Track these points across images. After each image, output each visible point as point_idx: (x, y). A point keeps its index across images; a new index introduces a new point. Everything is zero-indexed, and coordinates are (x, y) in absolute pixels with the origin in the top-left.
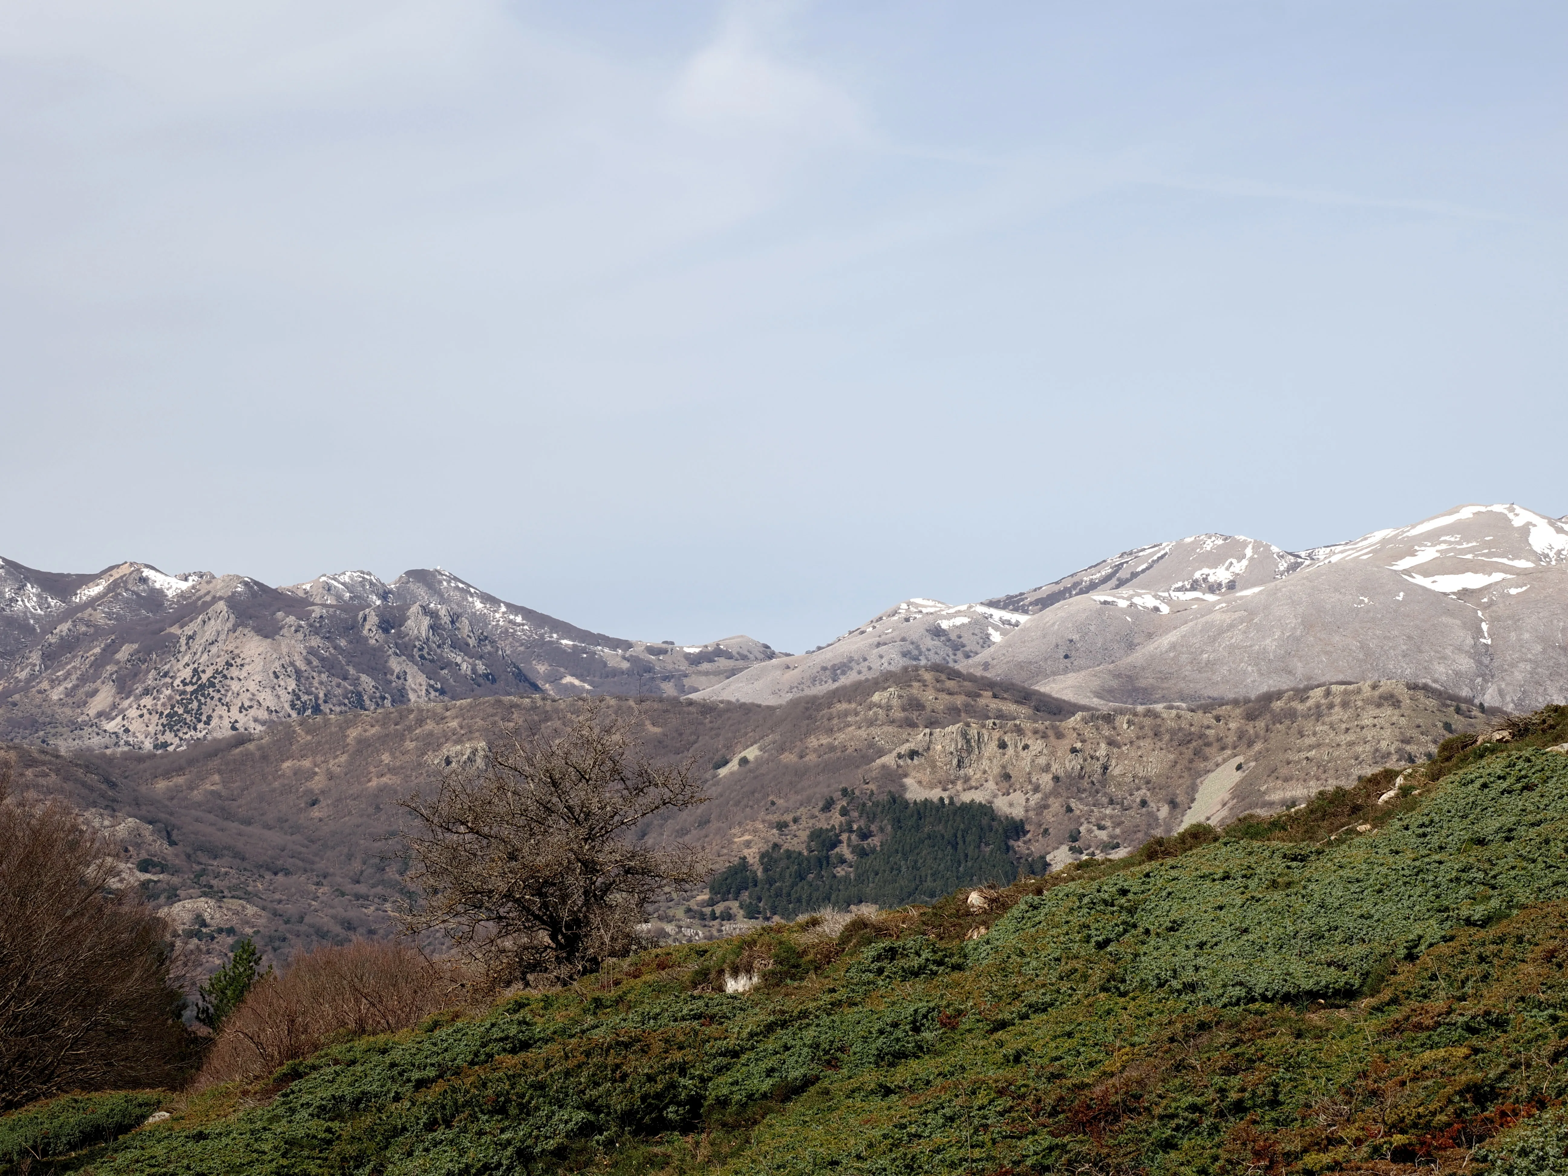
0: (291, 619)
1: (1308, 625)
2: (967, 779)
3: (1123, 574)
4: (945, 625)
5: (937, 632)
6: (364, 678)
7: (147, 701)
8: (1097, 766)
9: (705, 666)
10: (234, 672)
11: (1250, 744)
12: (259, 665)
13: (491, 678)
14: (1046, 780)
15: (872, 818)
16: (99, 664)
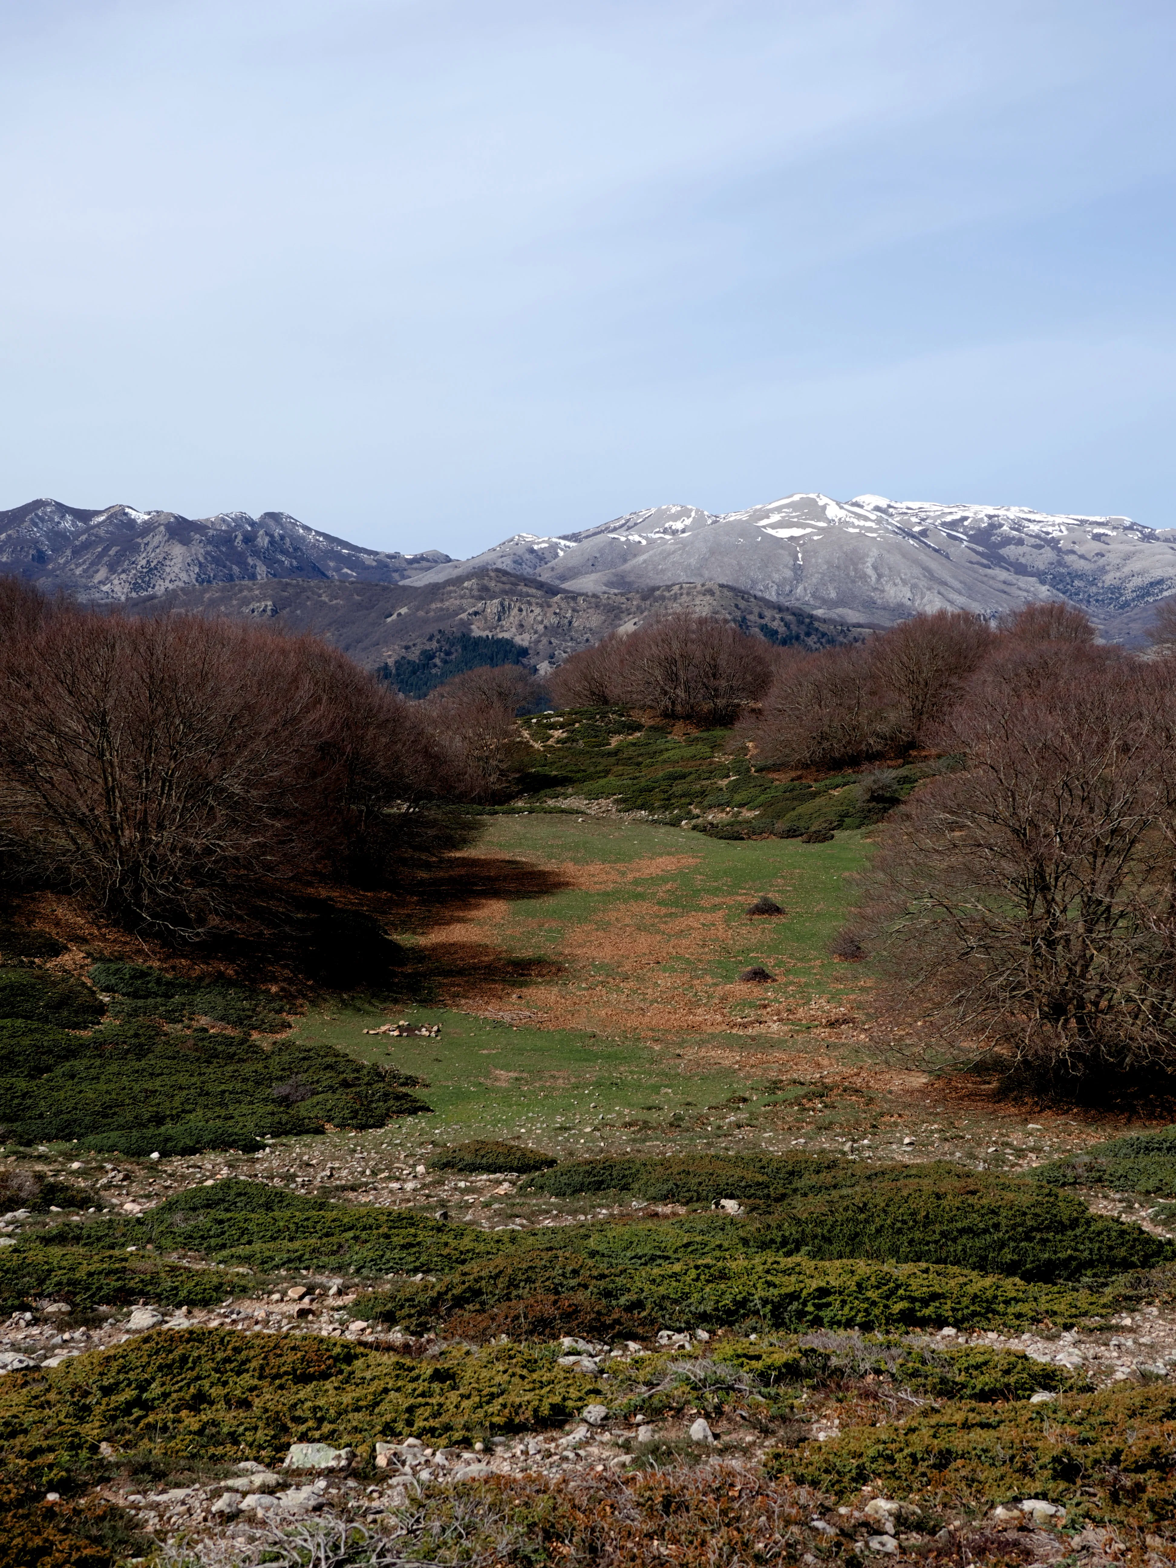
0: (197, 536)
1: (712, 553)
2: (502, 627)
3: (630, 524)
4: (536, 547)
5: (532, 551)
6: (234, 567)
7: (124, 576)
8: (566, 621)
9: (416, 565)
10: (167, 562)
11: (642, 613)
12: (180, 559)
13: (299, 568)
14: (541, 628)
15: (452, 645)
16: (100, 556)
